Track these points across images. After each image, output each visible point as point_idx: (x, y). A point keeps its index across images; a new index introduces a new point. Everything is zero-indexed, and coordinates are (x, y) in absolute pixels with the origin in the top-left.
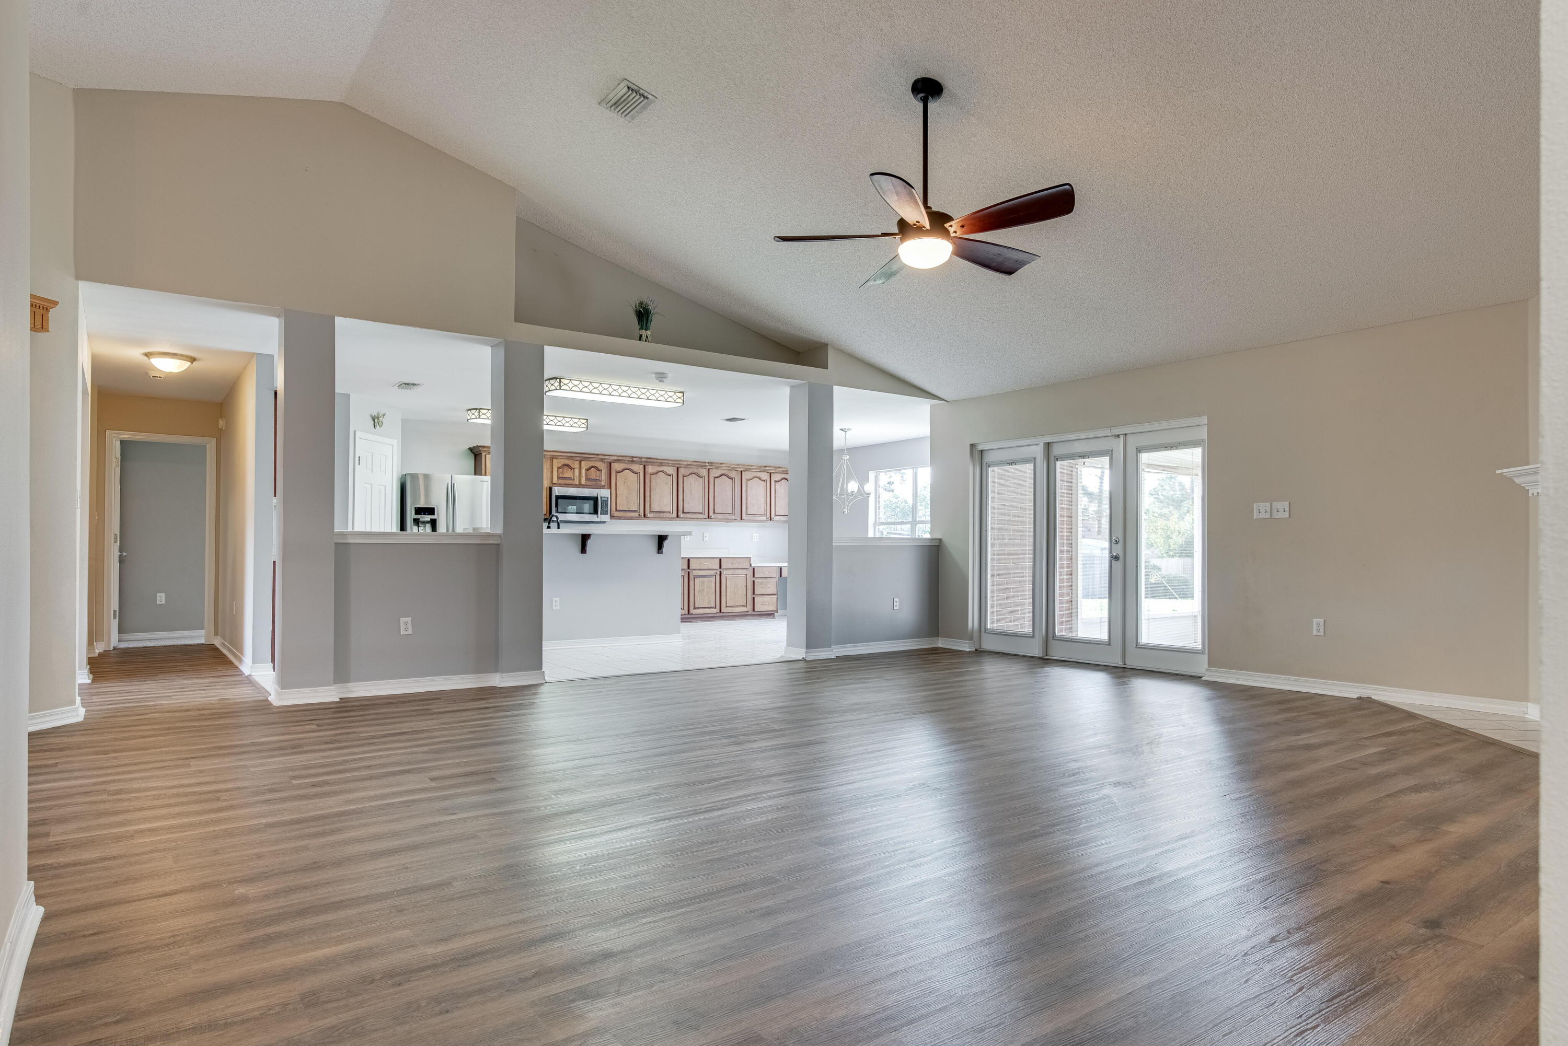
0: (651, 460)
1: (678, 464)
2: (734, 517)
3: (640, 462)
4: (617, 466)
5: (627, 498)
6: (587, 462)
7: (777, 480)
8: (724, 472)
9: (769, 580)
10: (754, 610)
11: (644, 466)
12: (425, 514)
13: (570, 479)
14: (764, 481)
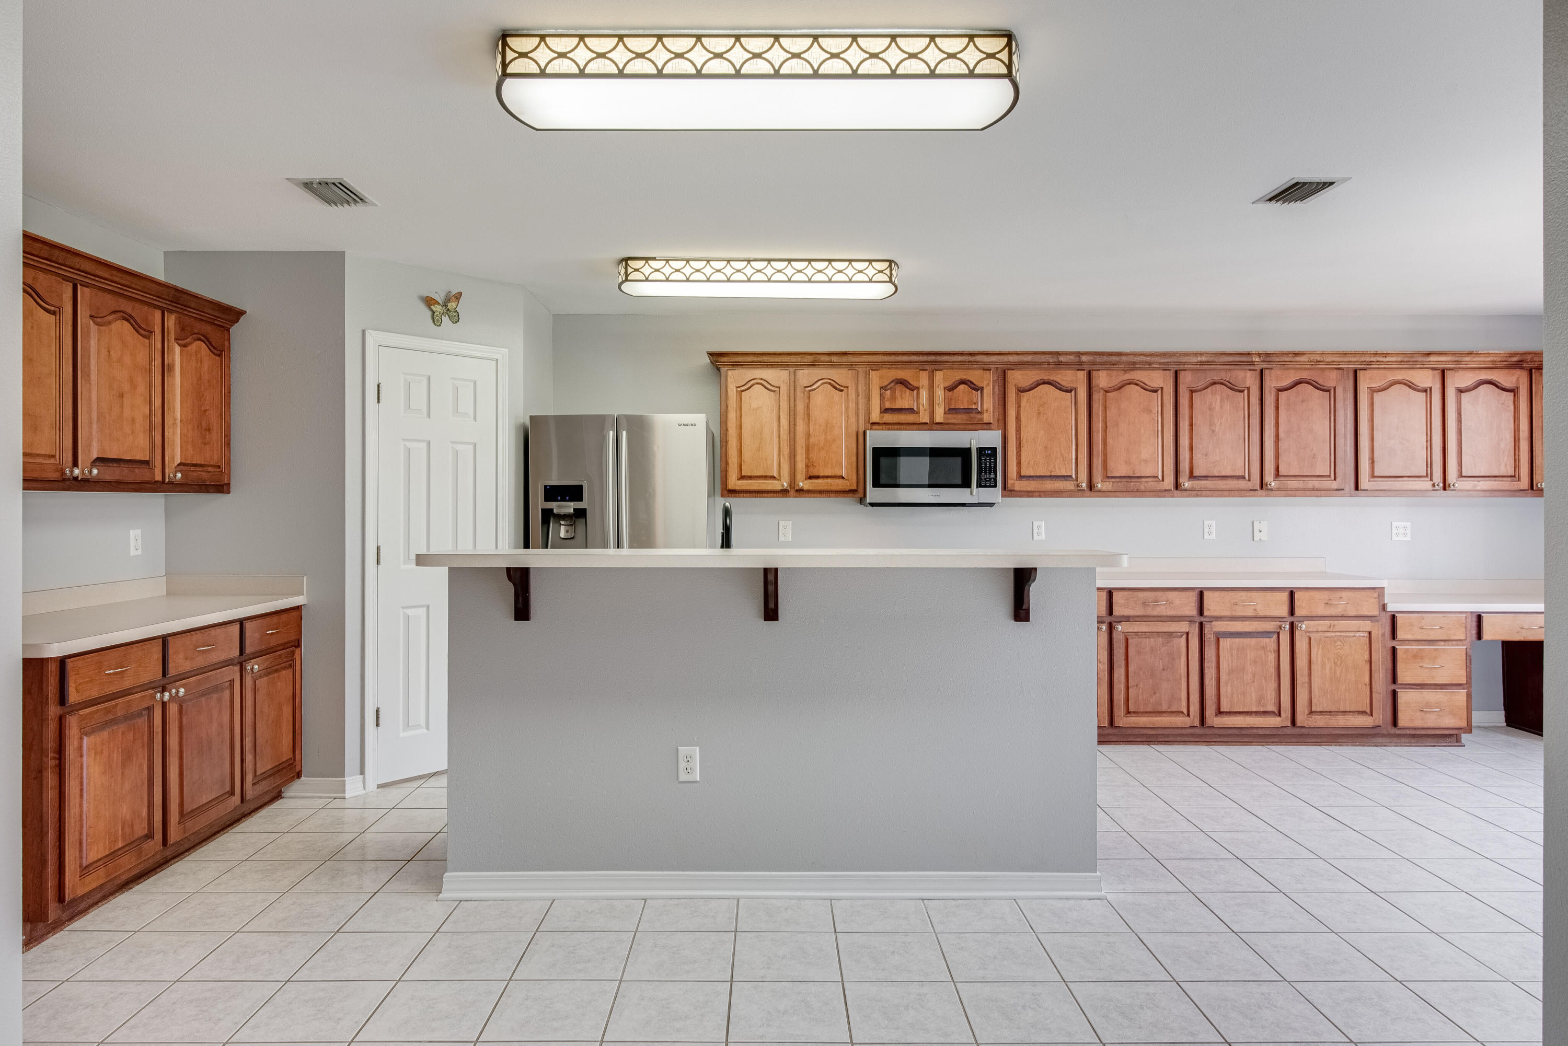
0: (1105, 358)
1: (1180, 363)
2: (1334, 485)
3: (1079, 366)
4: (1020, 377)
5: (1046, 448)
6: (949, 372)
7: (1462, 385)
8: (1304, 375)
9: (1441, 646)
10: (1395, 723)
11: (1089, 374)
12: (563, 500)
13: (911, 411)
14: (1425, 391)
